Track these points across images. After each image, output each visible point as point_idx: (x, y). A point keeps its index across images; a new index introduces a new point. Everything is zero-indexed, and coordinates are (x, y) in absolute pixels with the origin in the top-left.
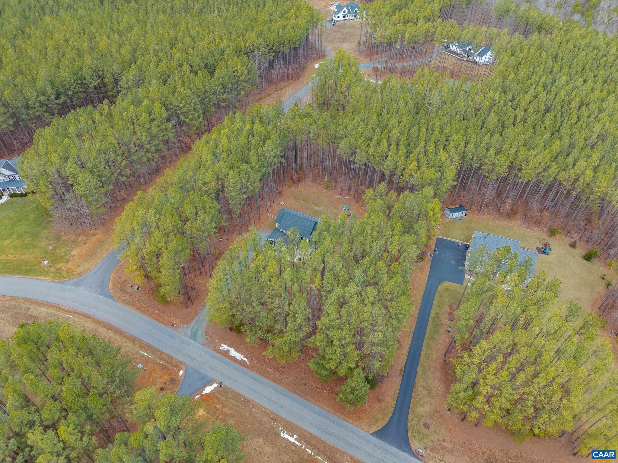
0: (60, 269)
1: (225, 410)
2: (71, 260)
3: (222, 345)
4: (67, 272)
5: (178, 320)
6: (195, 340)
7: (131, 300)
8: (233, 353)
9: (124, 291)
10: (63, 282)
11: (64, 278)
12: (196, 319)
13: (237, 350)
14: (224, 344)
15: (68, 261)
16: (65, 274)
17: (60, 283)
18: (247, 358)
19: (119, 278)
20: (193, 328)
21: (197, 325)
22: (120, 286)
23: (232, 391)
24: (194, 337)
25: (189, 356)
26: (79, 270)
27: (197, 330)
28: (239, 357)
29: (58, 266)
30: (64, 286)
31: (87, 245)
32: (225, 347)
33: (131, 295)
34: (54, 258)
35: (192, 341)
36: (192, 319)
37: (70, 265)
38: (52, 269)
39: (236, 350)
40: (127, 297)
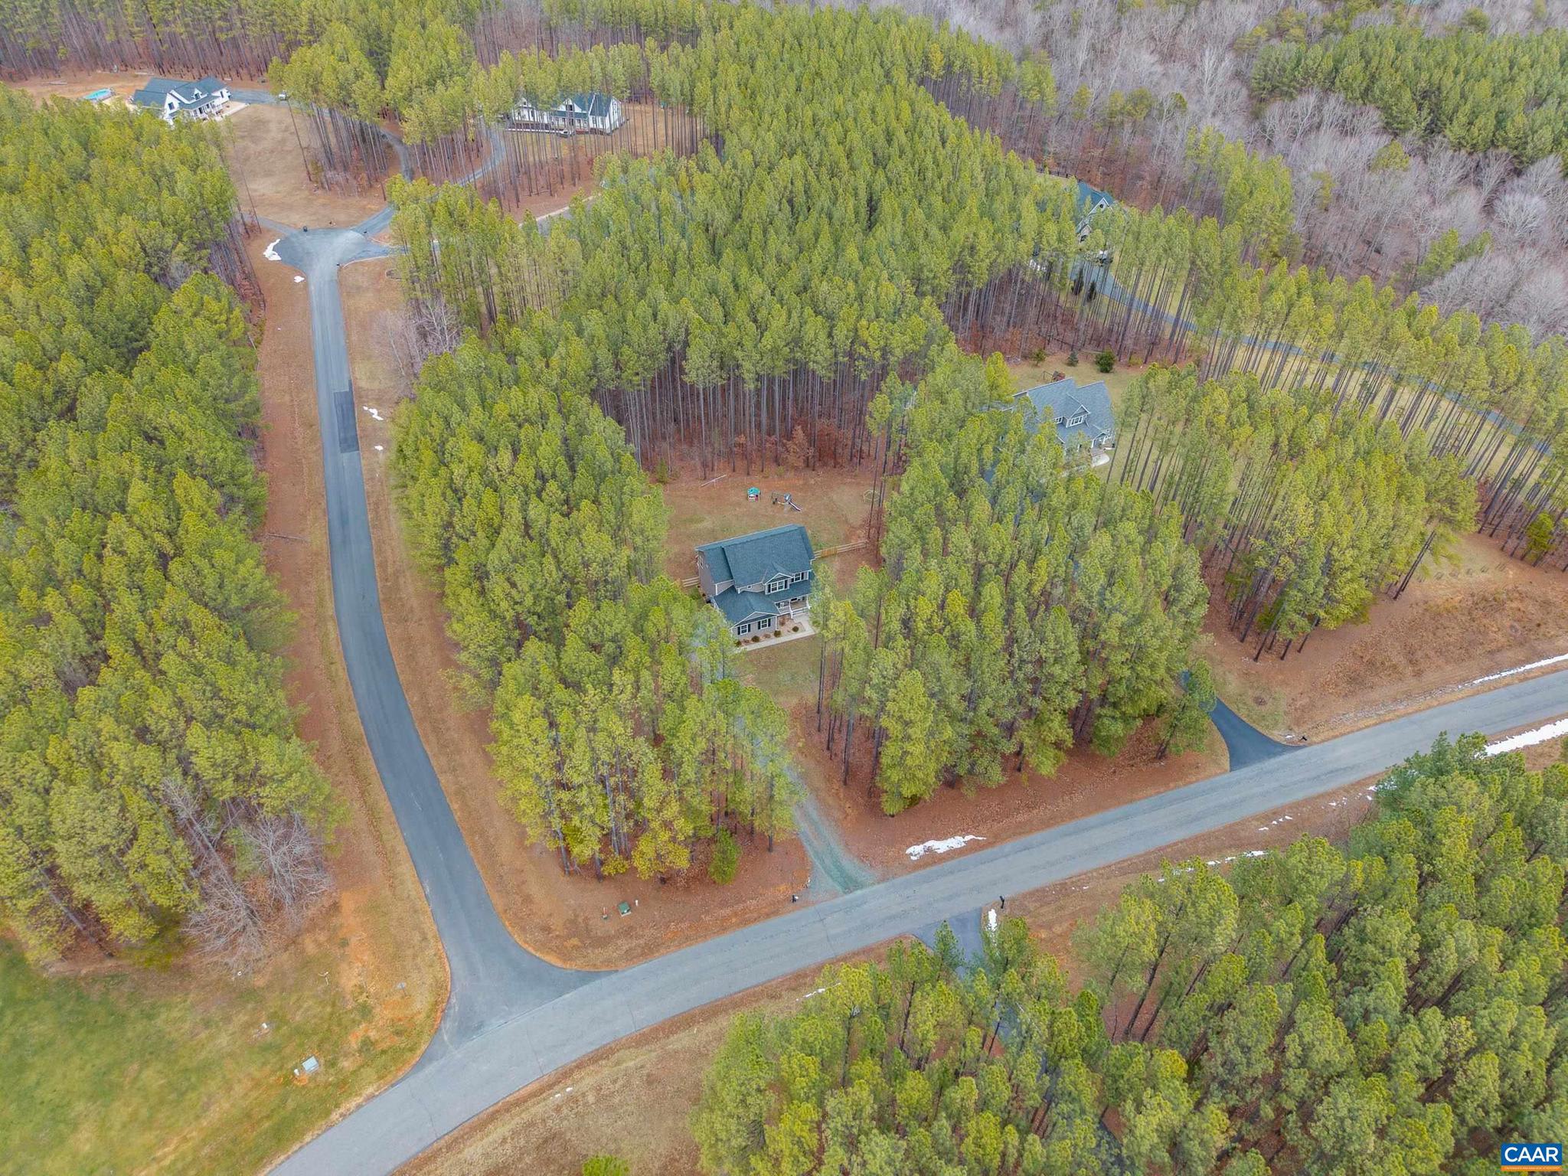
0: (367, 1044)
1: (1058, 929)
2: (371, 1002)
3: (909, 851)
4: (398, 1033)
5: (782, 888)
6: (858, 885)
7: (642, 942)
8: (941, 846)
9: (602, 942)
10: (427, 1058)
11: (411, 1050)
12: (810, 853)
13: (941, 836)
14: (908, 847)
15: (365, 1011)
16: (401, 1042)
17: (418, 1066)
18: (968, 834)
19: (547, 929)
20: (828, 872)
21: (828, 862)
22: (575, 941)
23: (1024, 896)
24: (850, 884)
25: (892, 918)
26: (421, 1003)
27: (840, 869)
28: (956, 842)
29: (354, 1043)
30: (442, 1062)
31: (354, 941)
32: (916, 850)
33: (628, 932)
34: (315, 1038)
35: (859, 892)
36: (803, 858)
37: (383, 1015)
38: (346, 1064)
39: (938, 839)
40: (624, 944)
